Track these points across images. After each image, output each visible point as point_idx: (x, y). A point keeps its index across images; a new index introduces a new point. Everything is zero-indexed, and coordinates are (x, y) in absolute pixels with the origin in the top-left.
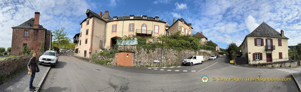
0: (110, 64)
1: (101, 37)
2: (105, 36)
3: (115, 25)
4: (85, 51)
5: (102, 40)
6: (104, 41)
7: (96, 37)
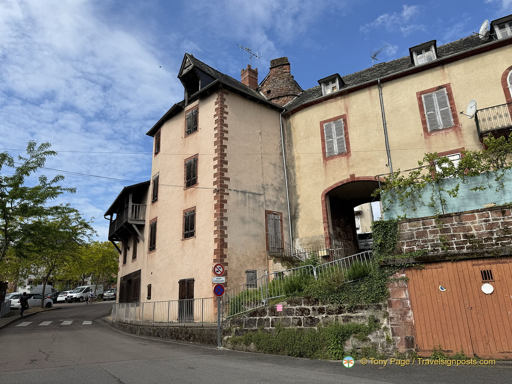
0: (364, 345)
1: (270, 195)
2: (289, 185)
3: (335, 120)
4: (182, 283)
5: (276, 210)
6: (286, 214)
7: (240, 196)
